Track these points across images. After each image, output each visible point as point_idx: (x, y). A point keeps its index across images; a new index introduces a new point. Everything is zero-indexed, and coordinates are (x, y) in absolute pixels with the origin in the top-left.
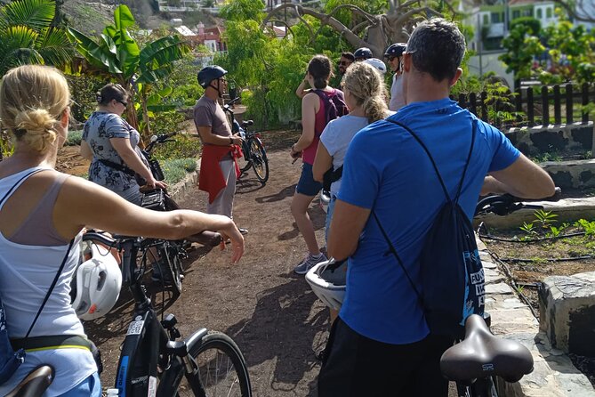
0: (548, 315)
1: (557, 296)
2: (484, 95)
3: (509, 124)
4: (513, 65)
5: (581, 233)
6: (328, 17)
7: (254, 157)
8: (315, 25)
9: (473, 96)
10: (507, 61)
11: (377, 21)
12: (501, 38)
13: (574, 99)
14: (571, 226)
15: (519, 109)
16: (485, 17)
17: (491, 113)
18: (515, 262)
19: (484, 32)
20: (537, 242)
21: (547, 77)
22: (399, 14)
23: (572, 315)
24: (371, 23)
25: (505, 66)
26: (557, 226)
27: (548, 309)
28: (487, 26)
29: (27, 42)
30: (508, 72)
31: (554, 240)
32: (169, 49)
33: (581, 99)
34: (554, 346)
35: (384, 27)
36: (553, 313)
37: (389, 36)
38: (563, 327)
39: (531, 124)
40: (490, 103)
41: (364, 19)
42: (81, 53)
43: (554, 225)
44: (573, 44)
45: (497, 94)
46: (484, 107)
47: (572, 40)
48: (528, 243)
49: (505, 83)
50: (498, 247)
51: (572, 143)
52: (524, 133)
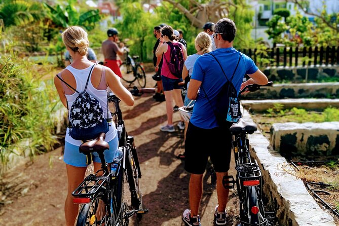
0: (273, 138)
1: (276, 129)
2: (256, 50)
3: (267, 65)
4: (272, 35)
5: (293, 114)
6: (177, 4)
7: (139, 75)
8: (170, 7)
9: (250, 50)
10: (269, 33)
11: (203, 7)
12: (267, 20)
13: (299, 54)
14: (290, 111)
15: (272, 58)
16: (261, 7)
17: (258, 59)
18: (264, 124)
19: (259, 16)
20: (274, 117)
21: (288, 43)
22: (215, 4)
23: (282, 137)
24: (199, 8)
25: (267, 36)
26: (284, 110)
27: (273, 136)
28: (261, 12)
29: (24, 9)
30: (269, 38)
31: (282, 116)
32: (95, 16)
33: (302, 54)
34: (274, 149)
35: (206, 11)
36: (274, 136)
37: (209, 16)
38: (278, 142)
39: (278, 65)
40: (258, 54)
41: (196, 6)
42: (49, 15)
43: (282, 109)
44: (301, 27)
45: (261, 50)
46: (255, 56)
47: (301, 24)
48: (270, 117)
49: (268, 44)
50: (257, 118)
51: (297, 76)
52: (274, 70)
